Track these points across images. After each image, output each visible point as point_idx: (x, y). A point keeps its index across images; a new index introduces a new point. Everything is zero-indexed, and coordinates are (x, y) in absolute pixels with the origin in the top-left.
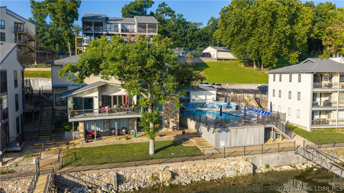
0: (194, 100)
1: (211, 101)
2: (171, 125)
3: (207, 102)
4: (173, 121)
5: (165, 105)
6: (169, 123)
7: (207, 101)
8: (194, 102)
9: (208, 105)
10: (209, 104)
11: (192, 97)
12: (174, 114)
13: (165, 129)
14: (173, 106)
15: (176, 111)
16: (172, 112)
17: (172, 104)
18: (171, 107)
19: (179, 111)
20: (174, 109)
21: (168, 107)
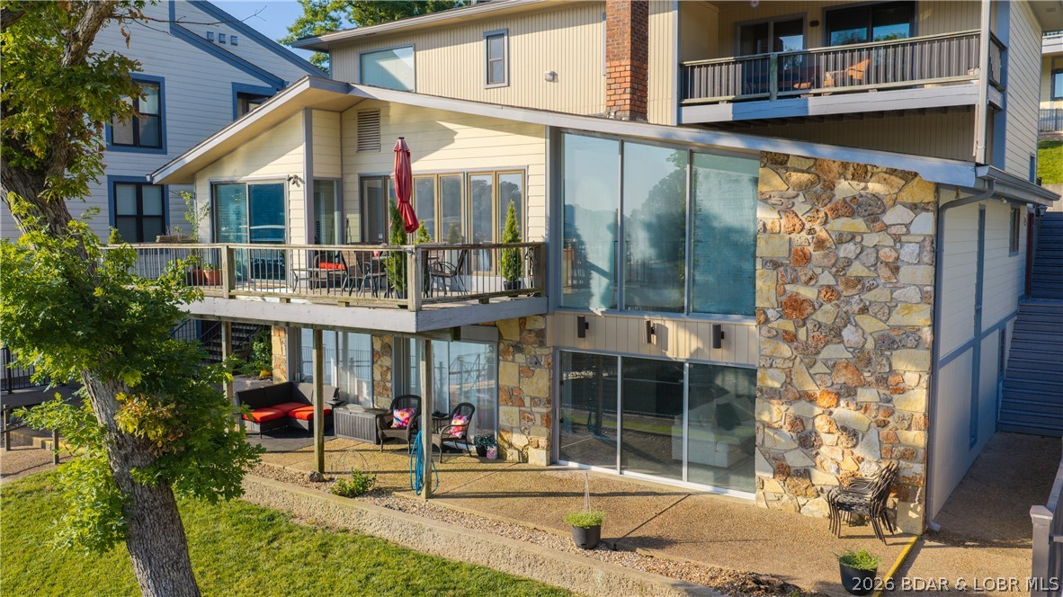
4: (851, 433)
5: (776, 265)
6: (807, 441)
12: (869, 362)
13: (773, 485)
14: (859, 280)
15: (893, 328)
16: (845, 333)
17: (849, 263)
18: (832, 282)
19: (927, 334)
20: (864, 310)
21: (807, 283)
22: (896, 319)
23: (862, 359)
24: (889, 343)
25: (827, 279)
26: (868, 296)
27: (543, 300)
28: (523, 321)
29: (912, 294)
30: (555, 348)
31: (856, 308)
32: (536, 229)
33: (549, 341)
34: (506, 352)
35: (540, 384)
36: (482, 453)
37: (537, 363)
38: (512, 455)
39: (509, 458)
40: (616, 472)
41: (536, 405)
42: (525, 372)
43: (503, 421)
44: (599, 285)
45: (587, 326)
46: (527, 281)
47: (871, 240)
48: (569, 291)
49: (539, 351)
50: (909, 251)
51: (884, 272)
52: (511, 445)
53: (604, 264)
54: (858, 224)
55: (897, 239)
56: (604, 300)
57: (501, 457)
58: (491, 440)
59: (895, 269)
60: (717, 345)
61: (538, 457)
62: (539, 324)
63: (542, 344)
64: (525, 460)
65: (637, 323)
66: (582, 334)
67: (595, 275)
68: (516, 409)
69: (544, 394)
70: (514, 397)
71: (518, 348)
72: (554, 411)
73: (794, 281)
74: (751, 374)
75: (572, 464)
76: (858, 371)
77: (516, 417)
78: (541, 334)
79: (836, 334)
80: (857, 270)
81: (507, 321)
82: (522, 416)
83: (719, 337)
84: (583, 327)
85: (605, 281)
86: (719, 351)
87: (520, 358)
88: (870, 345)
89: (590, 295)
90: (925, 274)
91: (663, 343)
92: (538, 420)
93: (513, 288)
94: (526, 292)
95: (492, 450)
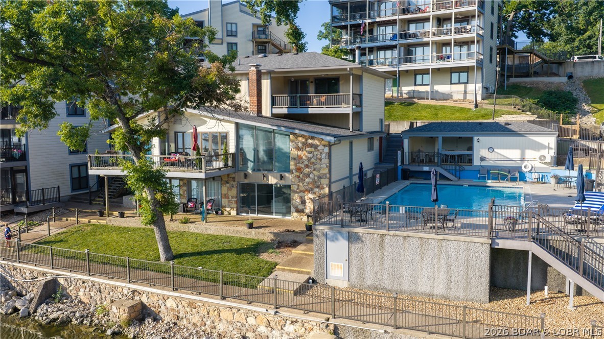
0: (483, 159)
1: (538, 164)
2: (308, 208)
3: (523, 168)
4: (312, 199)
5: (295, 159)
6: (303, 202)
7: (526, 163)
8: (483, 163)
9: (527, 175)
10: (530, 172)
11: (479, 151)
12: (316, 182)
13: (295, 214)
14: (313, 163)
15: (321, 174)
16: (310, 175)
17: (311, 158)
18: (307, 163)
19: (328, 175)
20: (314, 170)
21: (302, 164)
22: (321, 172)
23: (314, 181)
24: (320, 177)
25: (306, 163)
26: (315, 166)
27: (235, 168)
28: (228, 175)
29: (324, 166)
30: (238, 182)
31: (313, 169)
32: (232, 149)
33: (236, 180)
34: (224, 184)
35: (234, 192)
36: (217, 213)
37: (233, 186)
38: (226, 213)
39: (225, 214)
40: (256, 215)
41: (233, 198)
42: (230, 189)
43: (223, 203)
44: (250, 165)
45: (247, 176)
46: (230, 163)
47: (316, 153)
48: (241, 166)
49: (233, 183)
50: (324, 156)
51: (318, 161)
52: (225, 210)
53: (252, 160)
54: (313, 149)
55: (321, 153)
56: (251, 169)
57: (222, 214)
58: (219, 209)
59: (321, 160)
60: (281, 179)
61: (234, 213)
62: (233, 175)
63: (234, 181)
64: (230, 214)
65: (260, 174)
66: (245, 178)
67: (249, 162)
68: (227, 200)
69: (235, 195)
70: (226, 196)
71: (227, 182)
72: (238, 200)
73: (299, 163)
74: (289, 187)
75: (243, 214)
76: (314, 185)
77: (227, 202)
78: (234, 178)
79: (308, 176)
80: (313, 160)
81: (224, 175)
82: (229, 202)
83: (282, 177)
84: (246, 176)
85: (252, 164)
86: (282, 181)
87: (228, 185)
88: (316, 178)
89: (248, 167)
90: (327, 161)
91: (268, 179)
92: (234, 203)
93: (226, 165)
94: (230, 167)
95: (220, 212)
